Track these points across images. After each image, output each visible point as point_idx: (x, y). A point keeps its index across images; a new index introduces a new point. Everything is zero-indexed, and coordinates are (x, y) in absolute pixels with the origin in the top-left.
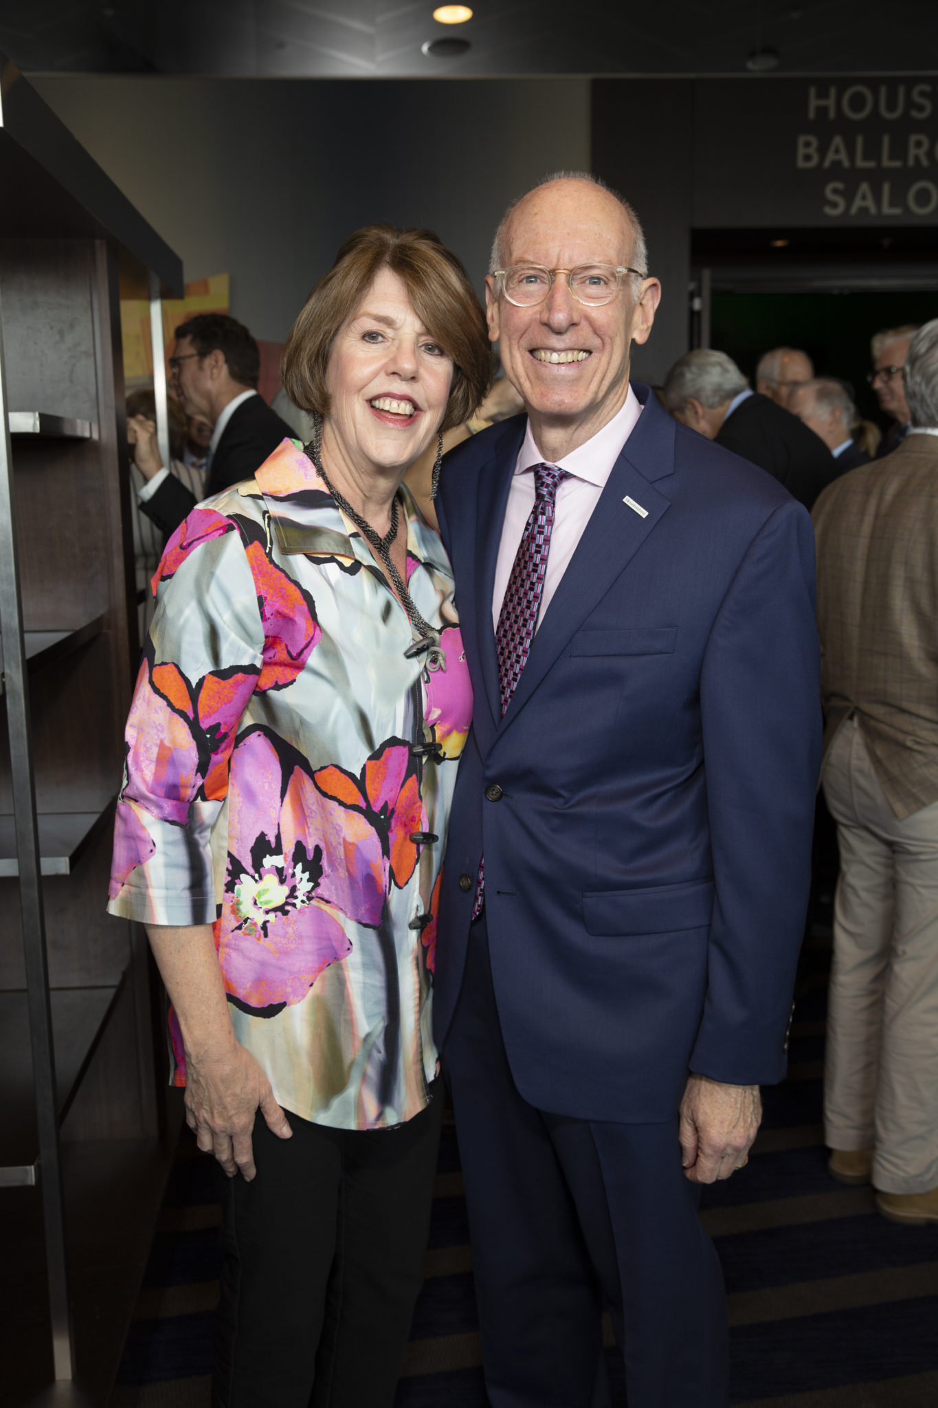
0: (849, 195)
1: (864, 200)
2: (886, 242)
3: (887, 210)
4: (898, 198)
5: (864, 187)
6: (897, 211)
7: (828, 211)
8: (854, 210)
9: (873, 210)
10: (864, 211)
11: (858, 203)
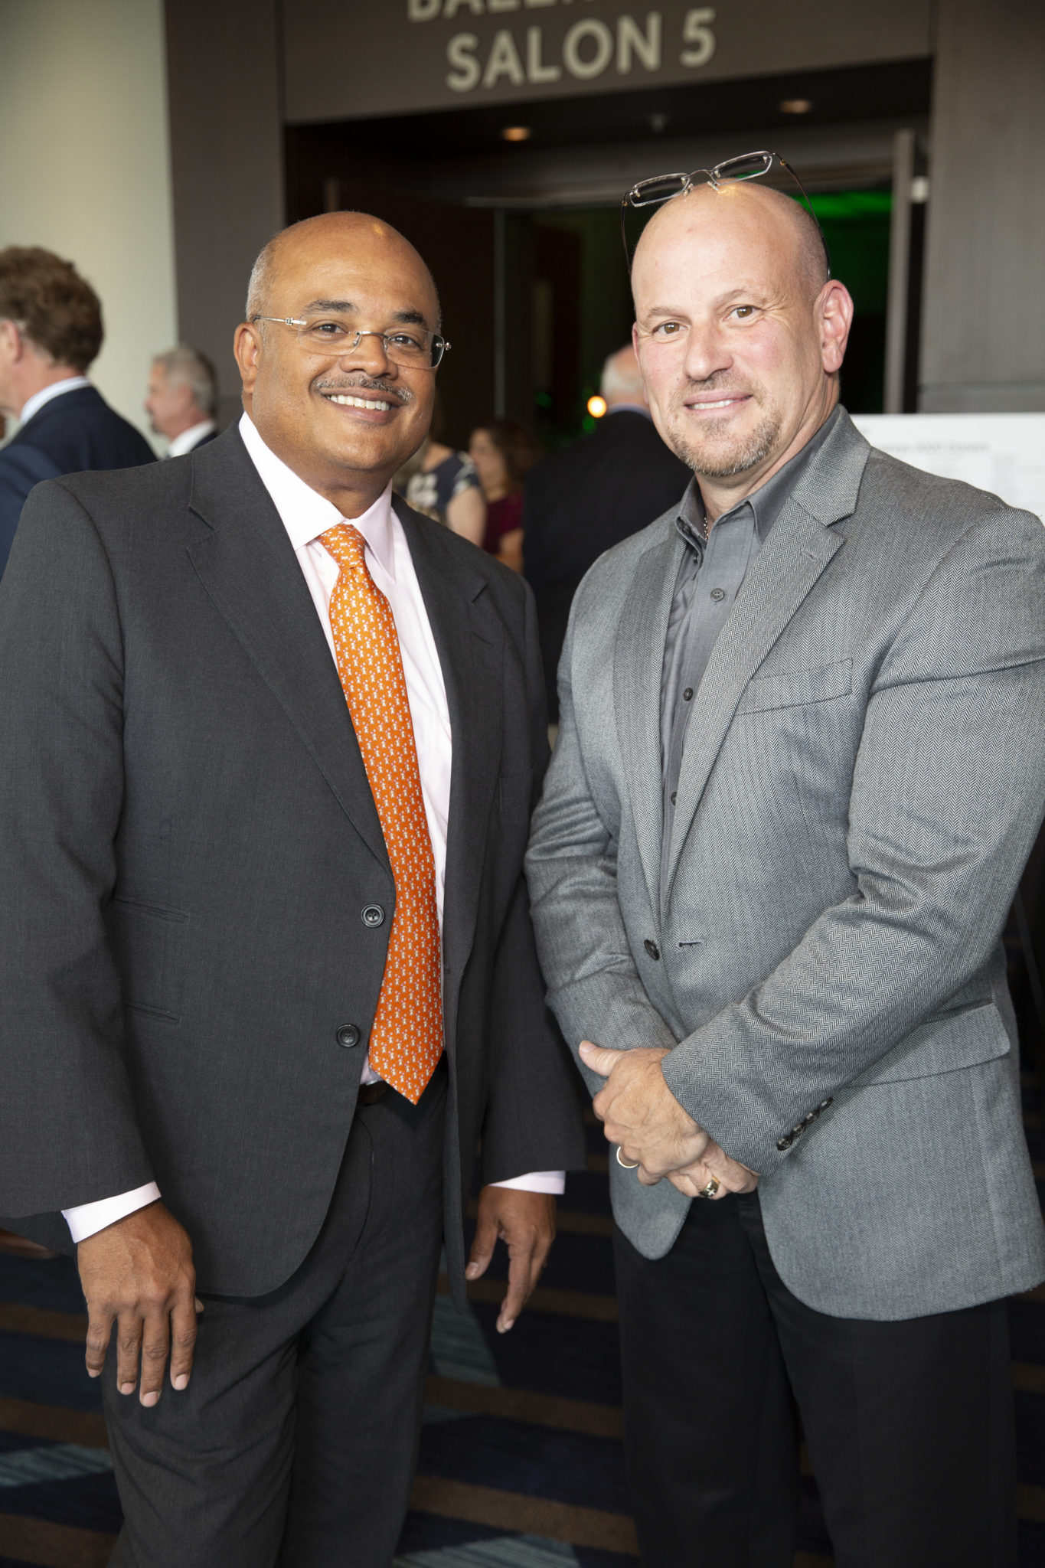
0: (482, 54)
1: (504, 61)
2: (658, 122)
3: (540, 74)
4: (552, 55)
5: (504, 42)
6: (551, 74)
7: (457, 83)
8: (490, 78)
9: (516, 75)
10: (503, 78)
11: (495, 67)
